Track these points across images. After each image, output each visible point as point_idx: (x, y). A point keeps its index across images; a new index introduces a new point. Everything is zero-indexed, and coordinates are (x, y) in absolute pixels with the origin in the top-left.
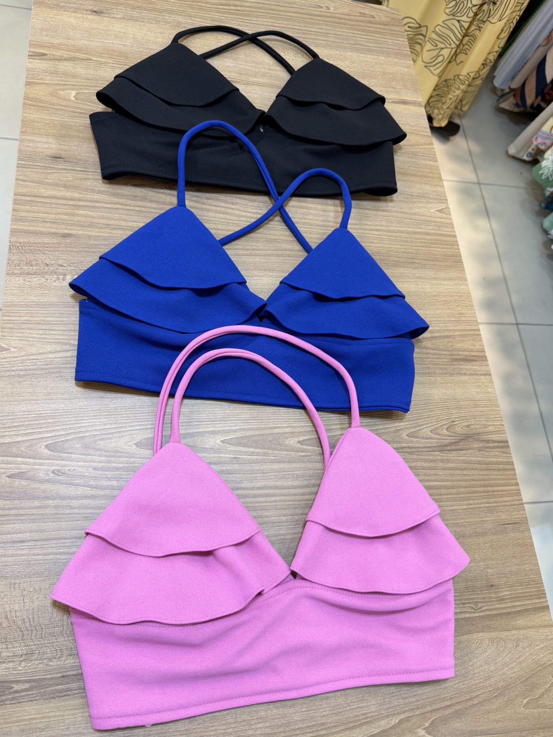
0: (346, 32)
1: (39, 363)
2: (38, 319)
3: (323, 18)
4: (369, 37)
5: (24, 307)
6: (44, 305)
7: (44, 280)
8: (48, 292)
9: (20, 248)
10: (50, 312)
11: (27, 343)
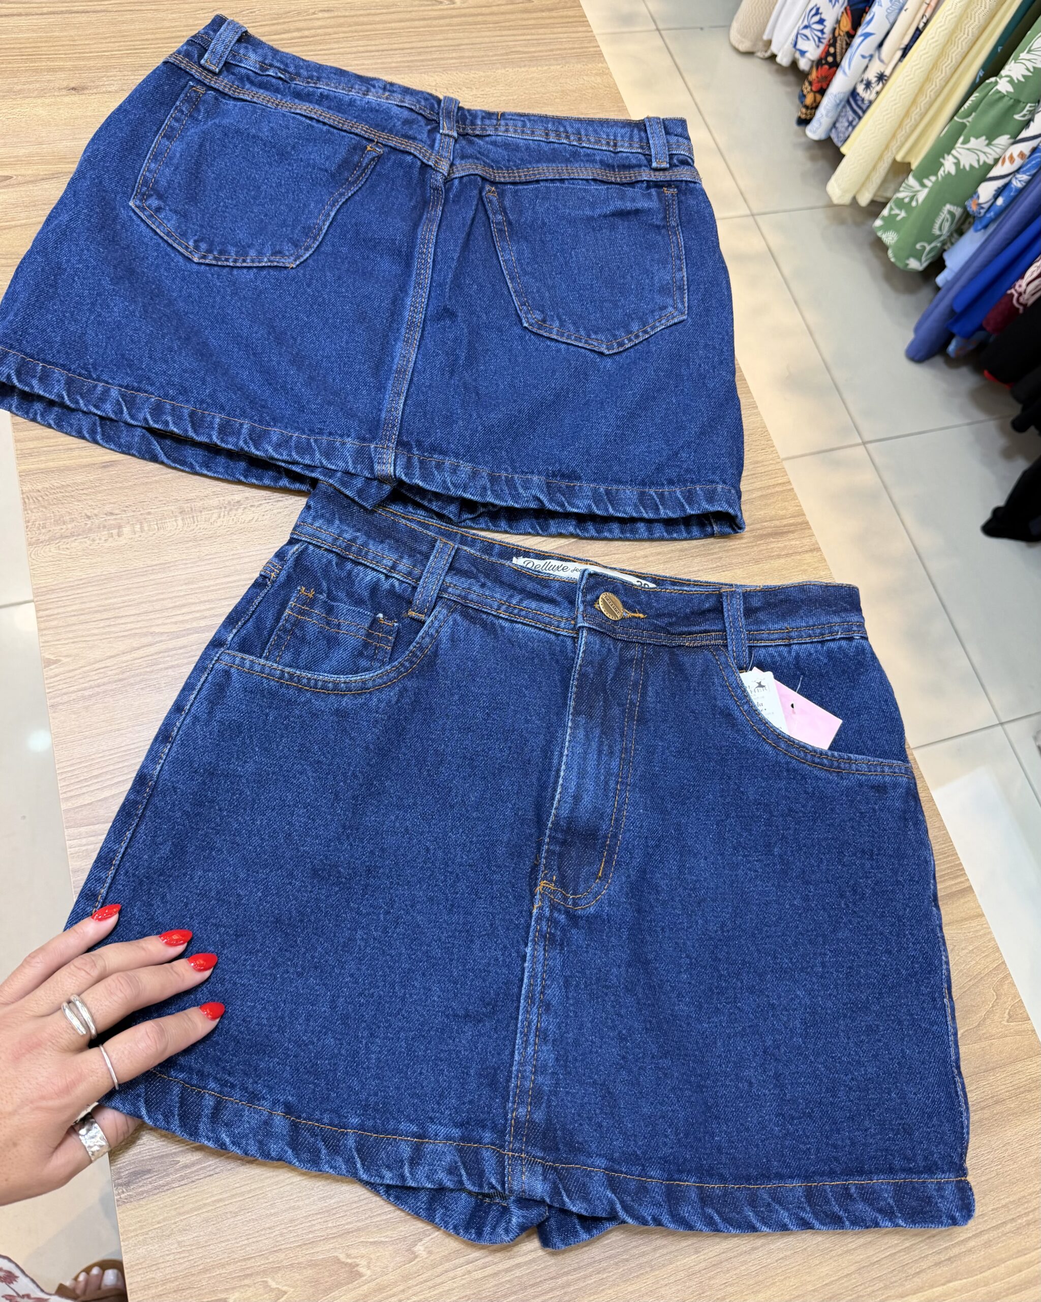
0: (488, 37)
1: (110, 673)
2: (93, 604)
3: (447, 21)
4: (529, 37)
5: (67, 591)
6: (98, 581)
7: (89, 542)
8: (99, 559)
9: (40, 499)
10: (109, 590)
11: (84, 645)
